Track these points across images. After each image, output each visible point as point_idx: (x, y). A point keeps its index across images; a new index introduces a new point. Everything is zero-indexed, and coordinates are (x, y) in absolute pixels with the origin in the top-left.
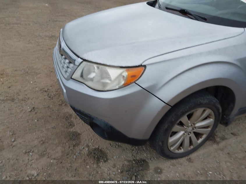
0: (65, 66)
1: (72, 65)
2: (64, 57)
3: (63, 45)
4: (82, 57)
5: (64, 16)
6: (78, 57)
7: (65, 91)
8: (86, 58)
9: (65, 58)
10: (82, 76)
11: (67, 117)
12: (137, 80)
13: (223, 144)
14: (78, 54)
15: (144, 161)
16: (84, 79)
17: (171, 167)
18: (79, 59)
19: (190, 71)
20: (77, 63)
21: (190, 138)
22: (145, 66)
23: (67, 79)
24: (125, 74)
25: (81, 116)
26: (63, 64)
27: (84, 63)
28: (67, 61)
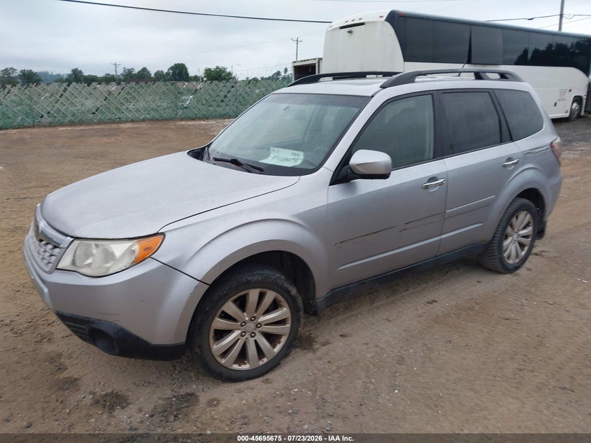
0: (47, 254)
1: (57, 250)
2: (44, 242)
3: (42, 224)
4: (71, 235)
5: (43, 186)
6: (67, 235)
7: (46, 290)
8: (78, 236)
9: (47, 244)
10: (74, 263)
11: (52, 358)
12: (154, 253)
13: (322, 351)
14: (66, 232)
15: (192, 395)
16: (76, 266)
17: (236, 394)
18: (69, 238)
19: (227, 234)
20: (64, 245)
21: (255, 341)
22: (163, 234)
23: (50, 273)
24: (136, 247)
25: (74, 327)
26: (42, 253)
27: (77, 242)
28: (50, 247)
